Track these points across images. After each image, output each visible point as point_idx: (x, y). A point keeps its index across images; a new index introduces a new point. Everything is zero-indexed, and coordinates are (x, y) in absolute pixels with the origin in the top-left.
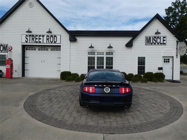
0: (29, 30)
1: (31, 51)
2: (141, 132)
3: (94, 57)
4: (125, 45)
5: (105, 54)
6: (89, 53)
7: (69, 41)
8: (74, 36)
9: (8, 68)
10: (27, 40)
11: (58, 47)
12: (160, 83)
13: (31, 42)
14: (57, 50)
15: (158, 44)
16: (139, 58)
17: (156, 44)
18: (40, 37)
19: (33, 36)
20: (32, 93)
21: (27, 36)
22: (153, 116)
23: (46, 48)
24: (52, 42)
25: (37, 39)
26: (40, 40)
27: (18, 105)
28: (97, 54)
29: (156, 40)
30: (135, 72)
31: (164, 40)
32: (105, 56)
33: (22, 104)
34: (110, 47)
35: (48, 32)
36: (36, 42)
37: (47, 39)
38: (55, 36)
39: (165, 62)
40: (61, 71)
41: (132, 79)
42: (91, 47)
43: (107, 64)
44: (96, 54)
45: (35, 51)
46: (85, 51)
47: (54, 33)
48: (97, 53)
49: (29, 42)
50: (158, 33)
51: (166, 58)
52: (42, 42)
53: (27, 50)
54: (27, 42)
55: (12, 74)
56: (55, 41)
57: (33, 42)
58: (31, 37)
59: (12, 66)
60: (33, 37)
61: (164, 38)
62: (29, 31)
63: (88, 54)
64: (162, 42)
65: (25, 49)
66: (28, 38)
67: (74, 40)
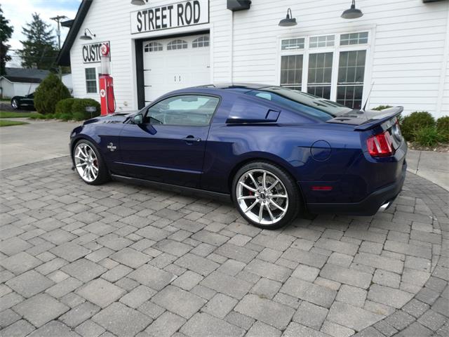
1: (154, 53)
3: (301, 57)
5: (337, 40)
6: (285, 44)
7: (230, 12)
9: (103, 96)
18: (164, 13)
19: (150, 11)
21: (139, 13)
25: (157, 18)
28: (311, 46)
34: (353, 12)
37: (180, 15)
38: (196, 2)
42: (289, 21)
44: (307, 44)
45: (161, 52)
46: (274, 39)
48: (311, 39)
52: (168, 26)
56: (196, 18)
57: (152, 29)
58: (147, 15)
60: (151, 14)
62: (138, 0)
63: (283, 48)
65: (144, 50)
66: (142, 19)
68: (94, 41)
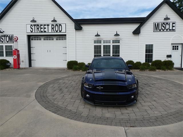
0: (33, 19)
1: (36, 41)
2: (163, 124)
3: (100, 46)
4: (133, 33)
5: (111, 42)
6: (95, 42)
7: (75, 30)
8: (79, 24)
9: (15, 58)
10: (32, 30)
11: (64, 36)
12: (169, 71)
13: (36, 32)
14: (62, 39)
15: (167, 30)
16: (146, 45)
17: (165, 30)
18: (45, 27)
19: (38, 25)
20: (42, 84)
21: (31, 25)
22: (172, 106)
23: (52, 38)
24: (57, 31)
25: (42, 28)
26: (45, 30)
27: (30, 96)
28: (104, 43)
29: (165, 26)
30: (143, 60)
31: (173, 26)
32: (111, 44)
33: (33, 94)
34: (117, 35)
35: (52, 21)
36: (42, 32)
37: (52, 28)
38: (60, 25)
39: (173, 49)
40: (68, 61)
41: (140, 67)
42: (98, 35)
43: (113, 53)
44: (102, 42)
45: (40, 41)
46: (91, 40)
47: (58, 22)
48: (104, 41)
49: (34, 32)
50: (167, 19)
51: (174, 45)
52: (47, 32)
53: (32, 40)
54: (32, 32)
55: (19, 64)
56: (60, 30)
57: (38, 32)
58: (36, 27)
59: (18, 56)
60: (38, 27)
61: (173, 23)
62: (33, 21)
64: (171, 28)
65: (31, 39)
66: (33, 27)
67: (79, 28)
68: (4, 34)
